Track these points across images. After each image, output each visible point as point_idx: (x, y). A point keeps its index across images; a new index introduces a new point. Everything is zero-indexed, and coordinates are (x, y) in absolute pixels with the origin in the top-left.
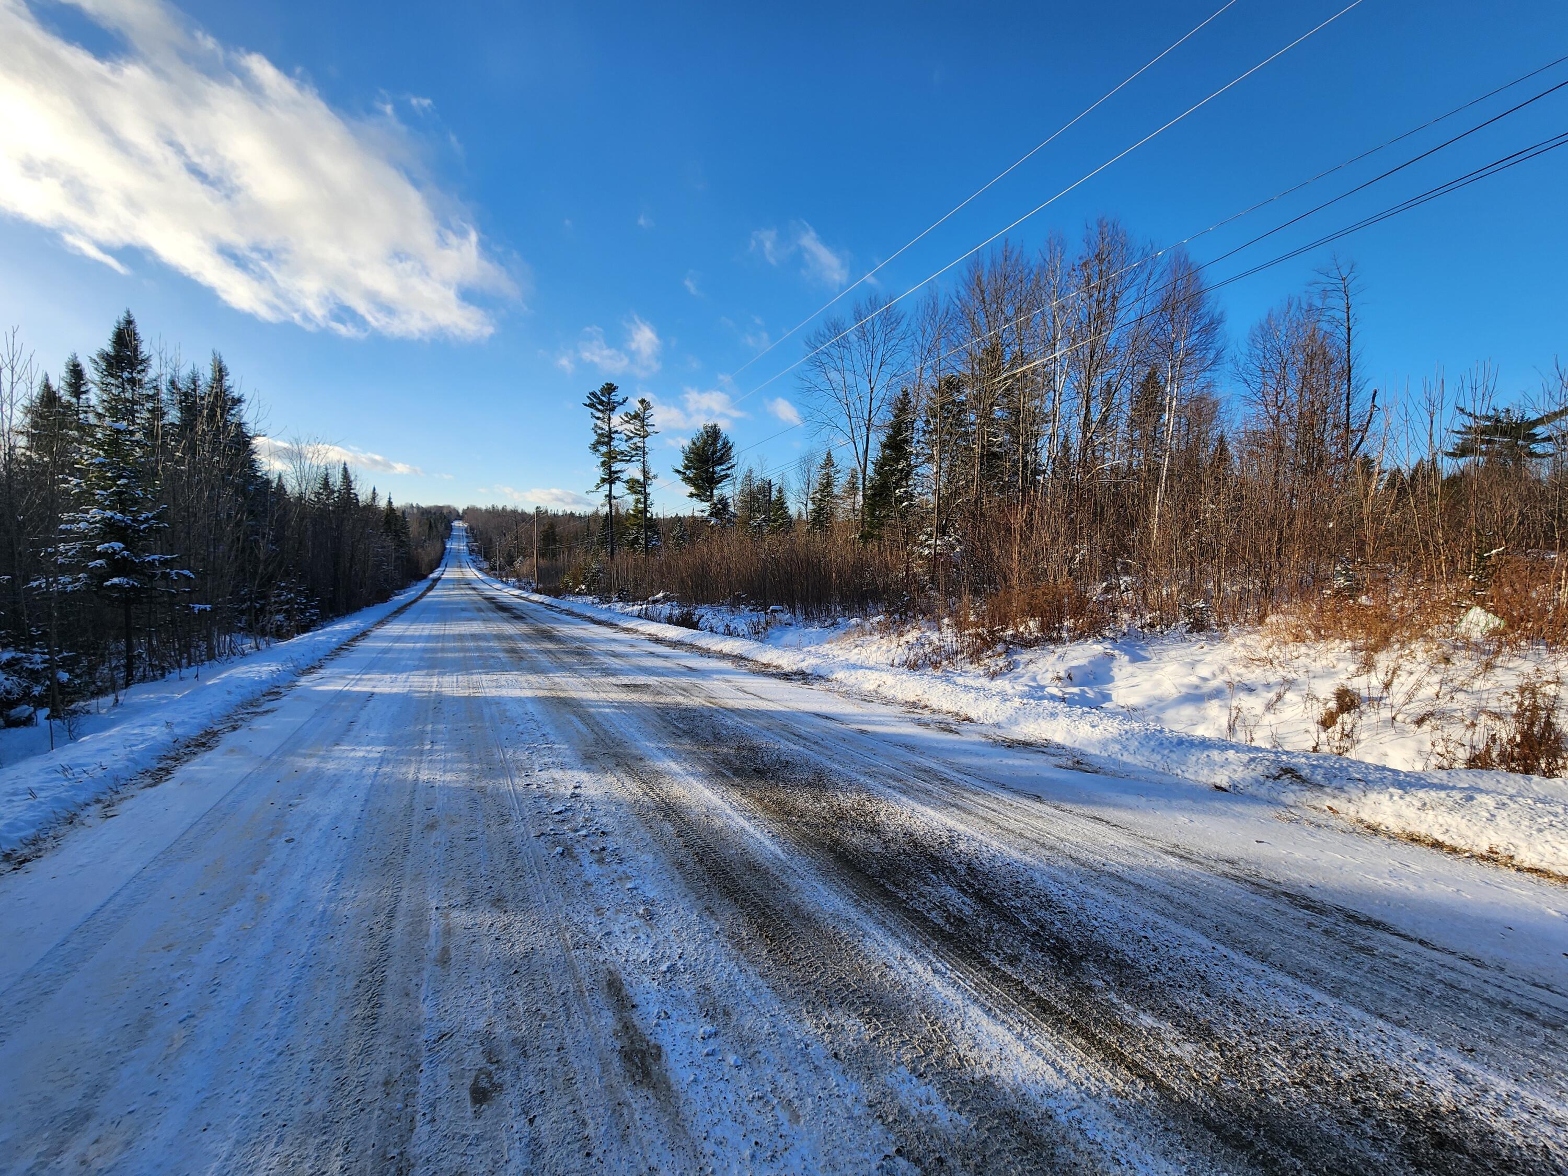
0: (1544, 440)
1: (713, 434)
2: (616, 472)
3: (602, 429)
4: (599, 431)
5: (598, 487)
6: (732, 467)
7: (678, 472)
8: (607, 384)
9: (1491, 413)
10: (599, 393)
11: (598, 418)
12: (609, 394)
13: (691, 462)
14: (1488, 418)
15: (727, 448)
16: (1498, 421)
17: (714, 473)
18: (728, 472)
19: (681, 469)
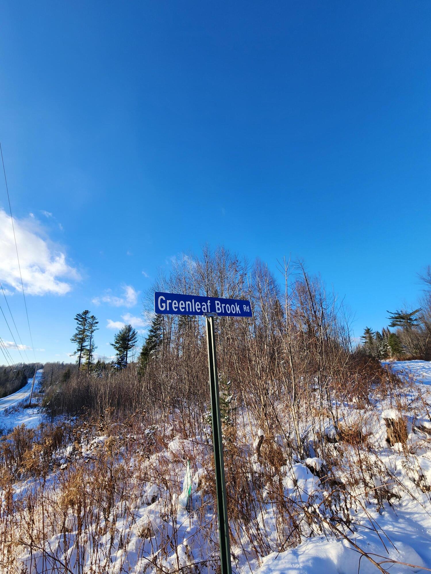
0: (414, 320)
1: (129, 329)
2: (84, 346)
3: (81, 329)
4: (79, 330)
5: (75, 353)
6: (136, 341)
7: (113, 345)
8: (86, 311)
9: (397, 312)
10: (81, 314)
11: (80, 324)
12: (86, 314)
13: (118, 340)
14: (396, 314)
15: (134, 334)
16: (399, 314)
17: (128, 344)
18: (134, 344)
19: (114, 344)
